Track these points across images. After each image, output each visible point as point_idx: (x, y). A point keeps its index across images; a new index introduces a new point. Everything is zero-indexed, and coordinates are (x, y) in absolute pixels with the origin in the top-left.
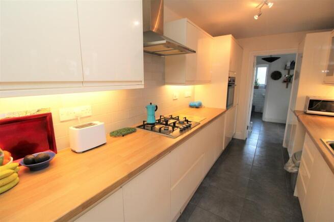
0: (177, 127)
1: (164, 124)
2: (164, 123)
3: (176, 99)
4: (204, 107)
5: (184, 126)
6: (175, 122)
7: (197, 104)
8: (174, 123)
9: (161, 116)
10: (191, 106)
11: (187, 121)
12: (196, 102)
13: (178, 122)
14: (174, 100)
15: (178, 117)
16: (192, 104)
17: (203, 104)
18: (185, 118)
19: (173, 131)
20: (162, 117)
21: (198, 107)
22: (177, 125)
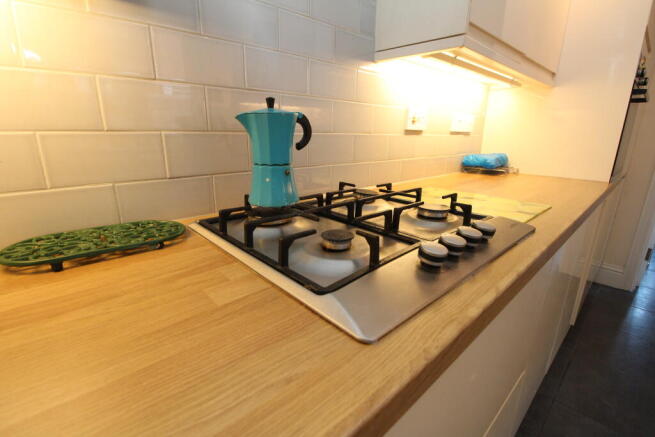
0: (409, 241)
1: (338, 218)
2: (344, 211)
3: (417, 132)
4: (516, 173)
5: (449, 236)
6: (398, 211)
7: (491, 160)
8: (393, 219)
9: (342, 185)
10: (468, 168)
11: (467, 213)
12: (488, 152)
13: (413, 213)
14: (408, 132)
15: (419, 191)
16: (472, 159)
17: (513, 163)
18: (454, 197)
19: (375, 263)
20: (346, 188)
21: (493, 169)
22: (404, 228)
